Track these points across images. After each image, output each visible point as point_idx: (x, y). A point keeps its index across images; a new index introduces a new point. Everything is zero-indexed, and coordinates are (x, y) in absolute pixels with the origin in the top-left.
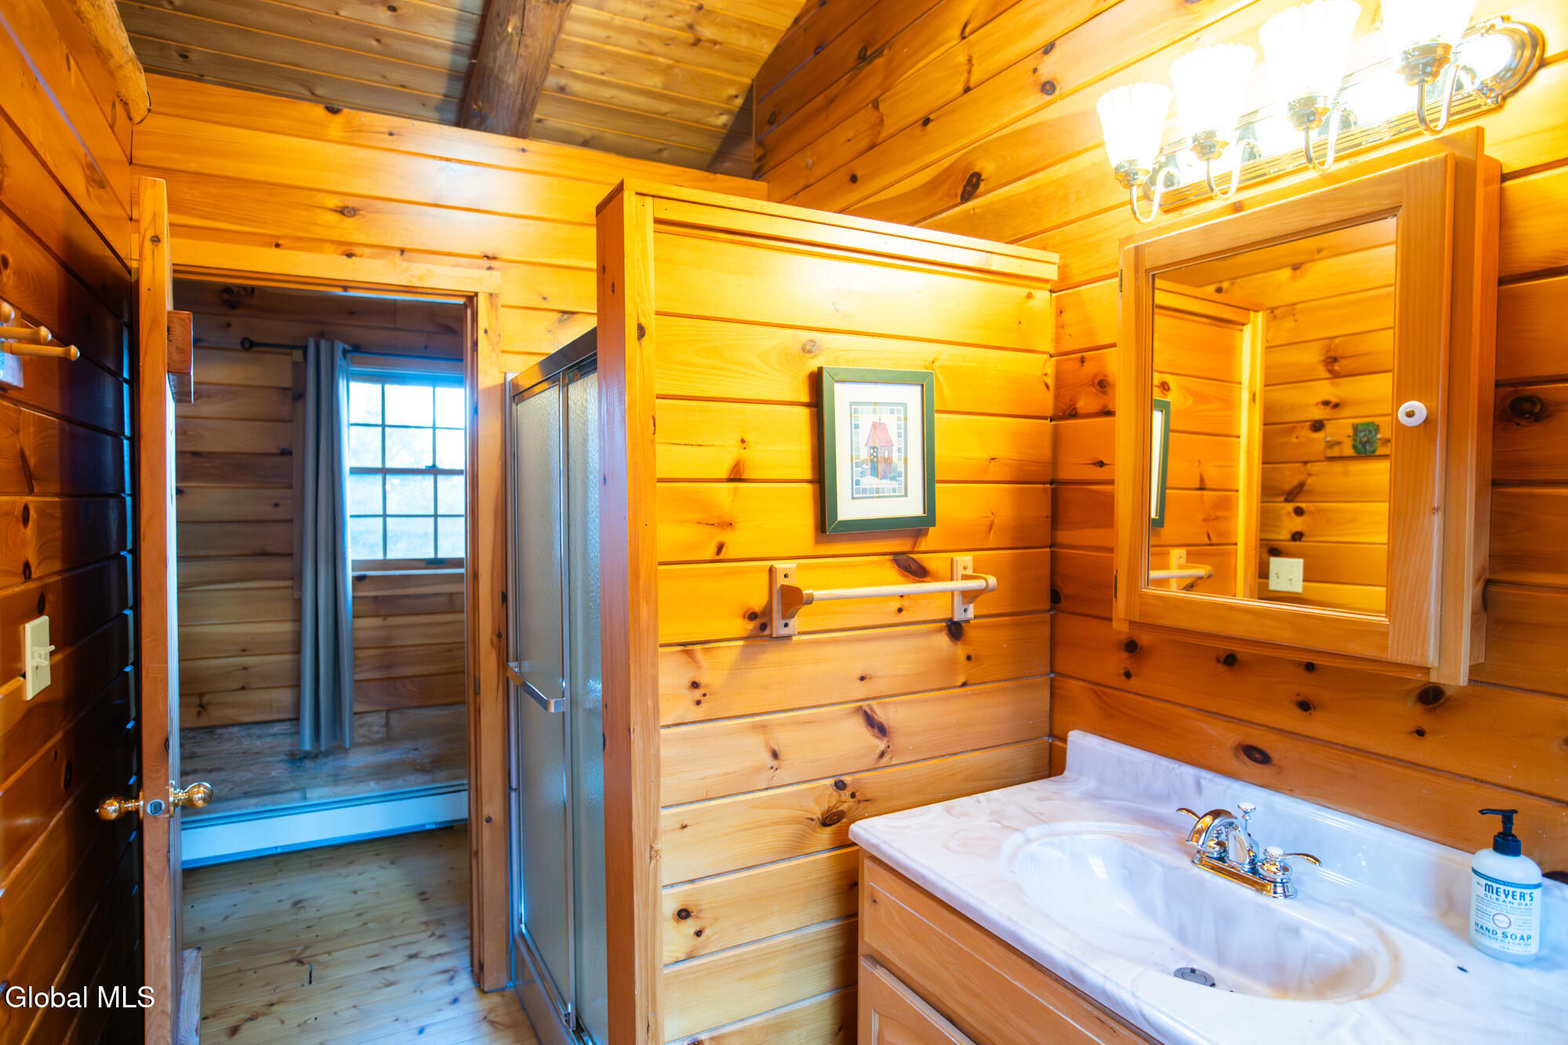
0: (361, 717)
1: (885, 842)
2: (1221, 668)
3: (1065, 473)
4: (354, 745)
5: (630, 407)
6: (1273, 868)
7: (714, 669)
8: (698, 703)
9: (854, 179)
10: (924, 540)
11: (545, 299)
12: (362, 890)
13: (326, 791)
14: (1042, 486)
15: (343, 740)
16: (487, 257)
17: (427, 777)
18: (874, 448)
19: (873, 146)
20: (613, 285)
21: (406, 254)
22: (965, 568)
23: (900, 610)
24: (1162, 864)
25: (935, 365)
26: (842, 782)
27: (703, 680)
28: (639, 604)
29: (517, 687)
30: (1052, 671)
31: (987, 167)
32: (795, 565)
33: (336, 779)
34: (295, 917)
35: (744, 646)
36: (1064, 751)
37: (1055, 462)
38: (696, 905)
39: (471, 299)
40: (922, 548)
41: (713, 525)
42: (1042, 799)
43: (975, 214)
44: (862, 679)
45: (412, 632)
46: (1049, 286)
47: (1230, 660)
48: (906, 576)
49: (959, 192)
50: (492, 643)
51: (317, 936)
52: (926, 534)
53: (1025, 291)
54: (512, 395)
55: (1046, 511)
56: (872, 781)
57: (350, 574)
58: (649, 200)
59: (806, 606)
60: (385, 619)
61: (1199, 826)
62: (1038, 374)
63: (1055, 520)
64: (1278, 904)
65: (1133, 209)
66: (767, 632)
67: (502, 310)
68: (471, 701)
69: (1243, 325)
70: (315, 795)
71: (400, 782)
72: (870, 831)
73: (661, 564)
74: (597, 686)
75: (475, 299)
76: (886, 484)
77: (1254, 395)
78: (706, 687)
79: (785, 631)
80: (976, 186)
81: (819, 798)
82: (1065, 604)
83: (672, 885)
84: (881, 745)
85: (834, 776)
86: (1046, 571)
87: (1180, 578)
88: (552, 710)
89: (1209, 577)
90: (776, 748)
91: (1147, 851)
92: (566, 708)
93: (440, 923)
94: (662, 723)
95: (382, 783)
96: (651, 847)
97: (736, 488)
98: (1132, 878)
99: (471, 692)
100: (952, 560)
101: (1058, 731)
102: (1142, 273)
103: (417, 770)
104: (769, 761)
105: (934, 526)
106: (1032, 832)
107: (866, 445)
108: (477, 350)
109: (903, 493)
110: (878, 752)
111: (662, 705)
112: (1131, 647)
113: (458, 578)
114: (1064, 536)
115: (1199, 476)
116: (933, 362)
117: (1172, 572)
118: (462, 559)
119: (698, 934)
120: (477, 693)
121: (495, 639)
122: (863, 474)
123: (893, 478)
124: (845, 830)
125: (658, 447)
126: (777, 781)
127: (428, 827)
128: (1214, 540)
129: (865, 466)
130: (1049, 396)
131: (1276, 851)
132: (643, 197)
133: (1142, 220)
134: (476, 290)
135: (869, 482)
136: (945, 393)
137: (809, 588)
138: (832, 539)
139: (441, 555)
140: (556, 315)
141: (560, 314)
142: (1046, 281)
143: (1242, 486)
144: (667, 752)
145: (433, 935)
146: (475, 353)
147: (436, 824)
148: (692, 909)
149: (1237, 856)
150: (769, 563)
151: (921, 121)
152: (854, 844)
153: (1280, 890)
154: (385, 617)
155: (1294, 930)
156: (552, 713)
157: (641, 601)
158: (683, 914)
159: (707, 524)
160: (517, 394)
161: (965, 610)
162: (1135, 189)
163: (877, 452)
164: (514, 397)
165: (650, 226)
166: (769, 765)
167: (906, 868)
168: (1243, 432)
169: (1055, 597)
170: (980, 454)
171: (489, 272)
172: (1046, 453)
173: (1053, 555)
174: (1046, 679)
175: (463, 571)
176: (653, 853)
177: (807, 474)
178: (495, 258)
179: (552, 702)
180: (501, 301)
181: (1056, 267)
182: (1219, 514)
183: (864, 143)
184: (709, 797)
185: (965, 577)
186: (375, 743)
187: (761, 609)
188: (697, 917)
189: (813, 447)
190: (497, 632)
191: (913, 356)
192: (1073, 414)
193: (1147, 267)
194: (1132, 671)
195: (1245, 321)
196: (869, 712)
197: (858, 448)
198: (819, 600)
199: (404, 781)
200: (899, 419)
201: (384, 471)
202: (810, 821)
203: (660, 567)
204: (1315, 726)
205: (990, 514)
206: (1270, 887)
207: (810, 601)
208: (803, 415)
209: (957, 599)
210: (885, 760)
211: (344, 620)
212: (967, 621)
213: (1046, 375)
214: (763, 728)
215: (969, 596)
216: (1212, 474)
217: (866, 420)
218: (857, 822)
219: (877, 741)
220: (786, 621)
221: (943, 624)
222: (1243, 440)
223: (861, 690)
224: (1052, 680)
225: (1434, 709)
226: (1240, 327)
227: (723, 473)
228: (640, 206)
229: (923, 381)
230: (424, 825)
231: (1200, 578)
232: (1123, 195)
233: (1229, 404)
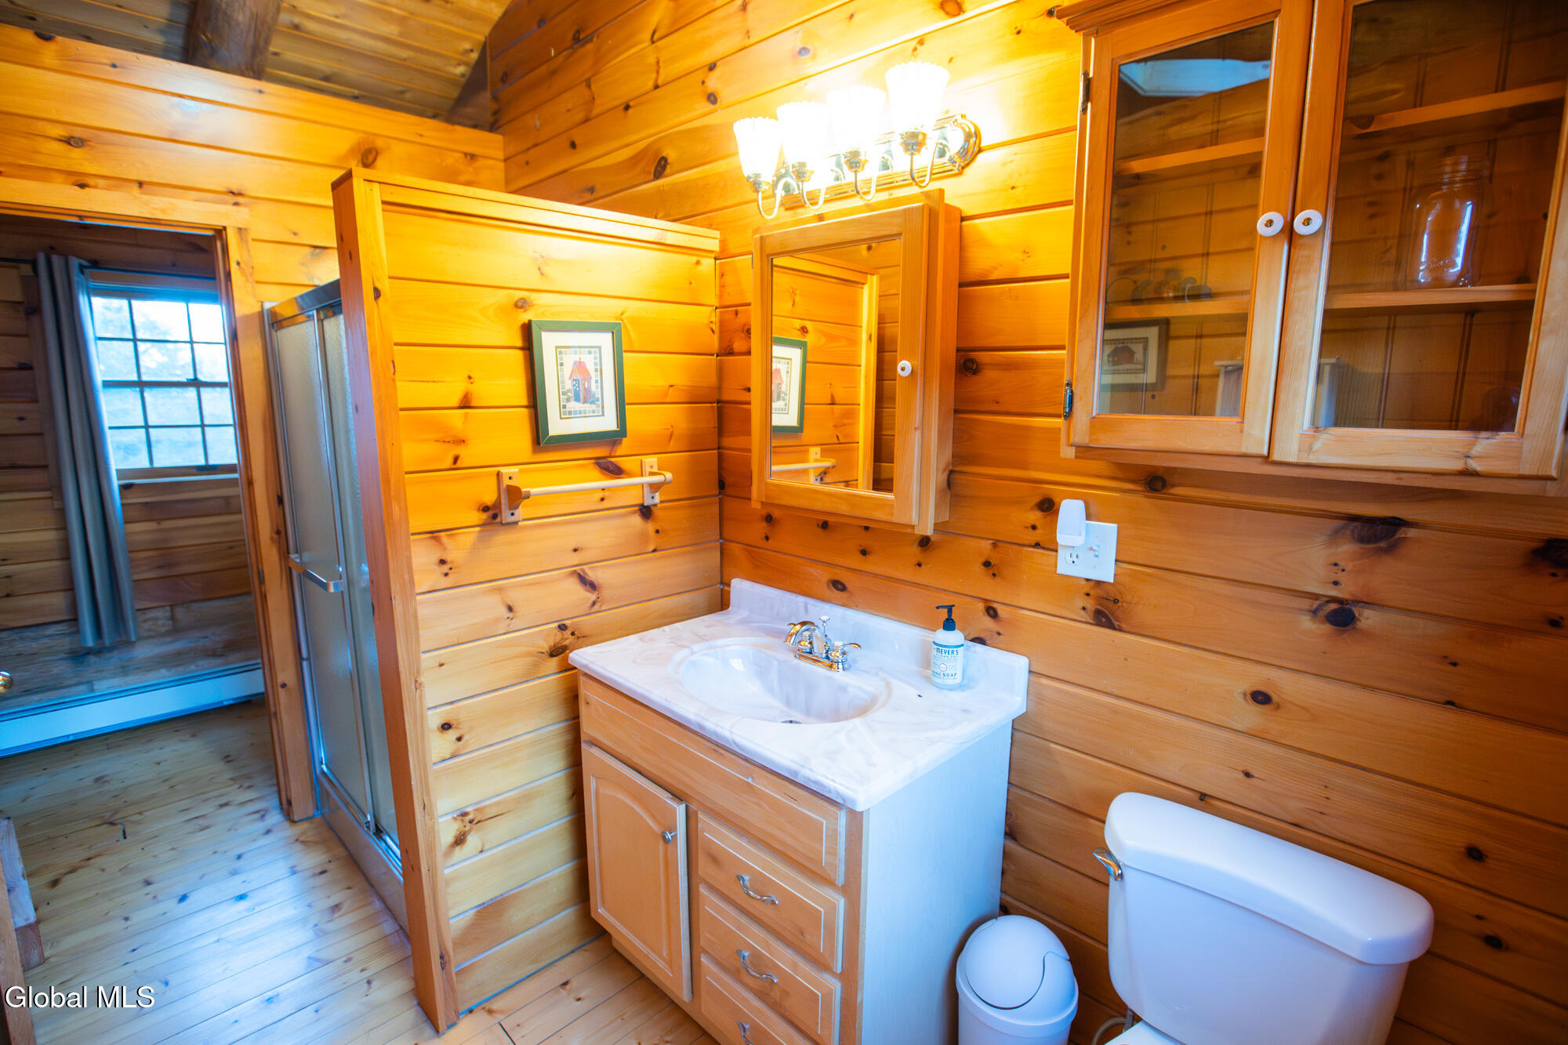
0: (144, 614)
1: (592, 662)
2: (820, 530)
3: (726, 397)
4: (140, 639)
5: (372, 354)
6: (838, 654)
7: (458, 549)
8: (446, 575)
9: (573, 145)
10: (619, 447)
11: (295, 234)
12: (166, 761)
13: (115, 681)
14: (710, 405)
15: (126, 632)
16: (233, 193)
17: (219, 661)
18: (576, 380)
19: (587, 120)
20: (350, 253)
21: (145, 186)
22: (651, 467)
23: (602, 499)
24: (778, 660)
25: (623, 317)
26: (564, 625)
27: (449, 557)
28: (391, 503)
29: (300, 575)
30: (721, 538)
31: (671, 154)
32: (517, 470)
33: (124, 670)
34: (100, 790)
35: (480, 531)
36: (729, 592)
37: (720, 388)
38: (456, 720)
39: (220, 232)
40: (618, 454)
41: (449, 442)
42: (708, 627)
43: (663, 190)
44: (575, 550)
45: (190, 533)
46: (713, 255)
47: (825, 525)
48: (606, 475)
49: (653, 171)
50: (272, 538)
51: (126, 802)
52: (621, 443)
53: (694, 259)
54: (271, 322)
55: (714, 423)
56: (587, 623)
57: (116, 483)
58: (376, 186)
59: (526, 500)
60: (159, 523)
61: (792, 631)
62: (706, 321)
63: (721, 430)
64: (839, 676)
65: (758, 205)
66: (498, 520)
67: (252, 244)
68: (257, 590)
69: (863, 284)
70: (102, 686)
71: (193, 667)
72: (582, 656)
73: (407, 473)
74: (365, 568)
75: (224, 232)
76: (587, 407)
77: (871, 335)
78: (452, 562)
79: (512, 519)
80: (664, 168)
81: (545, 637)
82: (728, 490)
83: (435, 707)
84: (593, 597)
85: (557, 621)
86: (715, 468)
87: (815, 468)
88: (332, 590)
89: (834, 467)
90: (510, 603)
91: (769, 652)
92: (343, 588)
93: (248, 777)
94: (417, 591)
95: (173, 670)
96: (416, 681)
97: (466, 414)
98: (761, 671)
99: (256, 582)
100: (641, 461)
101: (725, 580)
102: (765, 257)
103: (208, 655)
104: (505, 613)
105: (626, 437)
106: (696, 648)
107: (570, 378)
108: (230, 280)
109: (601, 414)
110: (591, 602)
111: (416, 578)
112: (769, 519)
113: (234, 482)
114: (728, 442)
115: (830, 395)
116: (622, 314)
117: (811, 464)
118: (235, 465)
119: (459, 739)
120: (262, 581)
121: (276, 536)
122: (568, 400)
123: (592, 403)
124: (566, 659)
125: (398, 383)
126: (512, 628)
127: (226, 703)
128: (842, 440)
129: (569, 394)
130: (716, 338)
131: (838, 643)
132: (370, 183)
133: (766, 217)
134: (224, 225)
135: (573, 405)
136: (631, 336)
137: (526, 487)
138: (546, 450)
139: (212, 462)
140: (308, 250)
141: (312, 249)
142: (711, 252)
143: (862, 401)
144: (422, 612)
145: (241, 786)
146: (229, 282)
147: (233, 699)
148: (452, 722)
149: (819, 649)
150: (497, 469)
151: (623, 107)
152: (575, 668)
153: (840, 666)
154: (159, 521)
155: (843, 689)
156: (332, 593)
157: (393, 501)
158: (446, 727)
159: (444, 442)
160: (273, 322)
161: (653, 498)
162: (760, 193)
163: (579, 384)
164: (273, 324)
165: (379, 207)
166: (506, 617)
167: (605, 677)
168: (863, 363)
169: (722, 485)
170: (662, 383)
171: (235, 208)
172: (713, 380)
173: (720, 456)
174: (718, 544)
175: (236, 476)
176: (418, 685)
177: (524, 401)
178: (240, 194)
179: (331, 584)
180: (252, 235)
181: (717, 241)
182: (845, 421)
183: (580, 116)
184: (460, 641)
185: (652, 474)
186: (162, 635)
187: (493, 503)
188: (457, 728)
189: (527, 381)
190: (275, 530)
191: (607, 310)
192: (731, 353)
193: (767, 253)
194: (770, 535)
195: (863, 281)
196: (582, 574)
197: (563, 382)
198: (533, 495)
199: (197, 666)
200: (595, 358)
201: (141, 385)
202: (541, 655)
203: (407, 476)
204: (871, 565)
205: (669, 427)
206: (835, 666)
207: (528, 496)
208: (519, 355)
209: (647, 489)
210: (596, 607)
211: (114, 523)
212: (655, 505)
213: (712, 322)
214: (500, 589)
215: (655, 487)
216: (840, 394)
217: (569, 360)
218: (574, 652)
219: (588, 595)
220: (513, 511)
221: (637, 508)
222: (863, 368)
223: (575, 559)
224: (721, 544)
225: (926, 550)
226: (861, 286)
227: (455, 402)
228: (368, 190)
229: (615, 330)
230: (222, 702)
231: (828, 468)
232: (753, 196)
233: (854, 342)
